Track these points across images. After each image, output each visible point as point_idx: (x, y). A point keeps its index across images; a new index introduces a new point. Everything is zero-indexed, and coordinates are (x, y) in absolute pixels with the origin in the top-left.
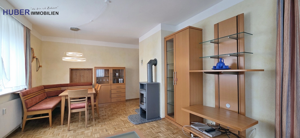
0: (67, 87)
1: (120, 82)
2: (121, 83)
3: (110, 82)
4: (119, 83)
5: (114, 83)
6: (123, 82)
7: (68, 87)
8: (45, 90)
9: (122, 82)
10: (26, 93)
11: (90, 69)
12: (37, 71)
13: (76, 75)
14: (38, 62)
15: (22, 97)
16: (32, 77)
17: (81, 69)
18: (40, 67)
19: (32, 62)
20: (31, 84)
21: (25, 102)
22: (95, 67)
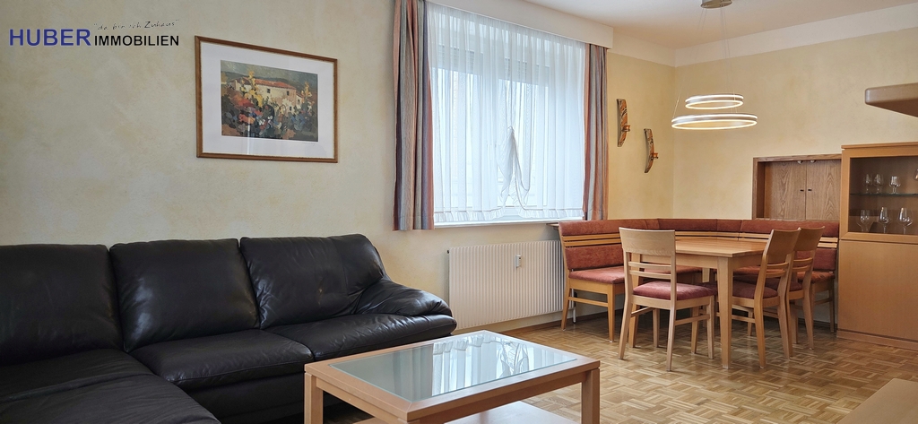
7: (741, 235)
10: (572, 230)
11: (836, 160)
12: (646, 171)
13: (784, 185)
14: (649, 142)
15: (561, 237)
16: (607, 187)
17: (802, 161)
18: (652, 157)
19: (620, 143)
20: (604, 209)
21: (567, 251)
22: (847, 148)
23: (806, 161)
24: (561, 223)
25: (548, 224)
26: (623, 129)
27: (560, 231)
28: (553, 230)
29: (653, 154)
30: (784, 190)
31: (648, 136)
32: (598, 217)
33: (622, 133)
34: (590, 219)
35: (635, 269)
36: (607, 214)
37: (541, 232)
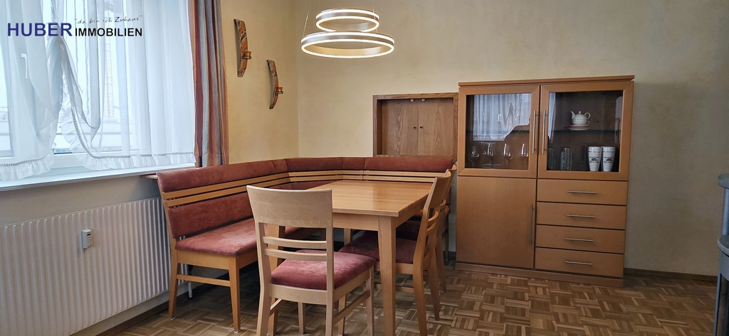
0: (361, 172)
1: (593, 166)
2: (600, 169)
3: (532, 162)
4: (588, 169)
5: (558, 168)
6: (615, 168)
7: (366, 172)
8: (291, 174)
9: (607, 167)
10: (178, 182)
11: (448, 99)
12: (271, 107)
13: (398, 123)
14: (273, 74)
15: (162, 193)
16: (226, 124)
17: (415, 99)
18: (276, 91)
19: (240, 72)
20: (224, 151)
21: (171, 213)
22: (462, 85)
23: (417, 100)
24: (161, 175)
25: (143, 177)
26: (243, 56)
27: (160, 185)
28: (149, 185)
29: (277, 88)
30: (399, 127)
31: (271, 68)
32: (217, 162)
33: (243, 61)
34: (205, 165)
35: (273, 247)
36: (228, 157)
37: (131, 187)
